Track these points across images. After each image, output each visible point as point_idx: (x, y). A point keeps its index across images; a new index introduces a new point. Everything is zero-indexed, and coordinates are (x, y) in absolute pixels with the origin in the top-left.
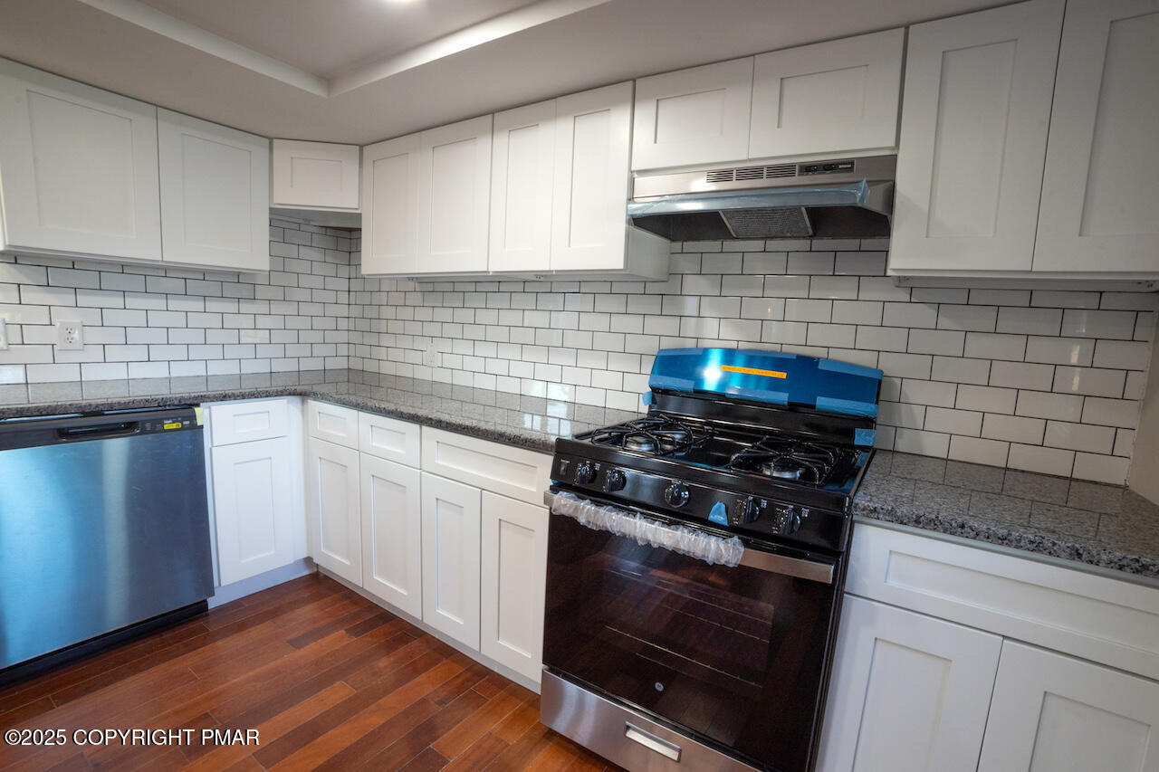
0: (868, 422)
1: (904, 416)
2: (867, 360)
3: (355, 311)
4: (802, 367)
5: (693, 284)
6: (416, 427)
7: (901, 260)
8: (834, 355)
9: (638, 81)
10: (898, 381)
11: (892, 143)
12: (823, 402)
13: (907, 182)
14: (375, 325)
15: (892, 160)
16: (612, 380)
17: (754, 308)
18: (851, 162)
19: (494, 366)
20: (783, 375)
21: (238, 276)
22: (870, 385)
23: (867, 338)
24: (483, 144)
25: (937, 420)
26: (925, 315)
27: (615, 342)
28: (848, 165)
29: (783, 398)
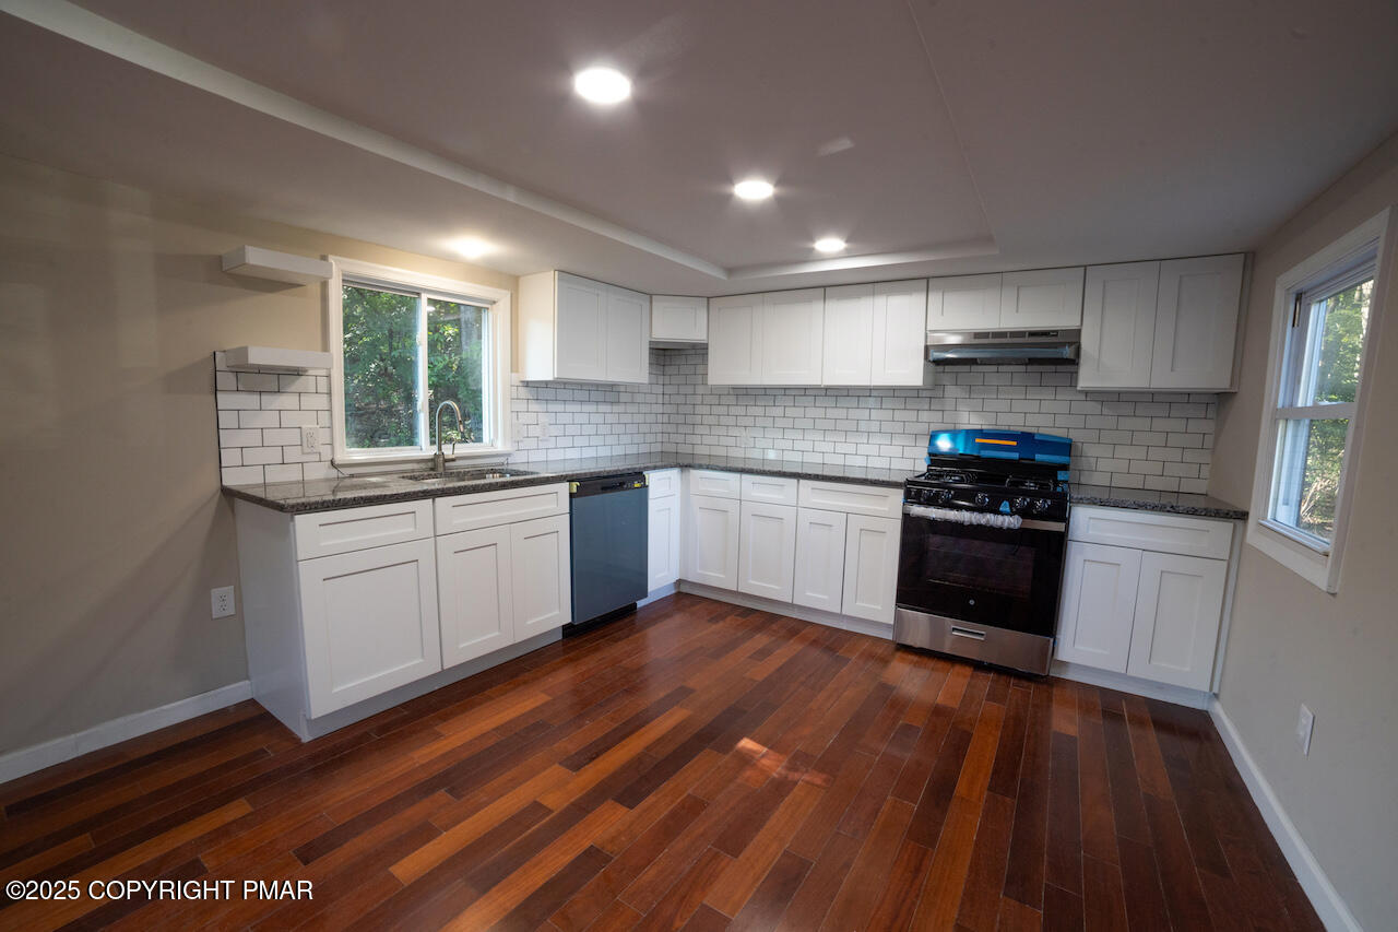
0: (1065, 467)
1: (1085, 463)
2: (1062, 433)
4: (1025, 439)
5: (951, 391)
7: (1087, 378)
8: (1042, 431)
9: (930, 280)
10: (1080, 445)
11: (1079, 324)
12: (1039, 457)
13: (1087, 342)
14: (690, 419)
15: (1078, 332)
16: (895, 451)
17: (992, 405)
18: (1057, 331)
19: (799, 445)
20: (1015, 443)
21: (612, 388)
22: (1065, 447)
23: (1060, 421)
25: (1104, 465)
26: (1096, 407)
28: (1055, 333)
29: (1015, 456)
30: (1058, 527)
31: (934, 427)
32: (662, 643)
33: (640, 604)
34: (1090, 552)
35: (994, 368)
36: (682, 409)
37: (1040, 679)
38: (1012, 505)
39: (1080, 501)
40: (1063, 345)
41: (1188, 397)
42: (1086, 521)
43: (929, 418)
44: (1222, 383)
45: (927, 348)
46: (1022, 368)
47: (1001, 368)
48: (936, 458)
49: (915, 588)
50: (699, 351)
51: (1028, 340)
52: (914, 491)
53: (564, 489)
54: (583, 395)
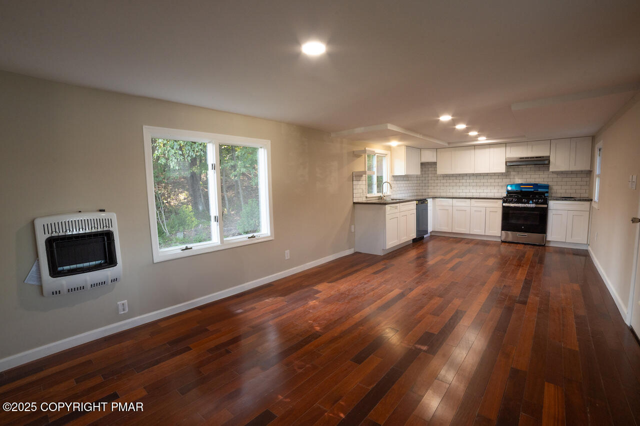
0: (547, 192)
1: (553, 191)
2: (546, 183)
3: (419, 182)
4: (535, 185)
5: (512, 173)
6: (469, 200)
7: (552, 168)
8: (540, 183)
10: (551, 186)
11: (549, 155)
12: (540, 190)
13: (552, 159)
15: (549, 157)
16: (496, 191)
17: (524, 177)
20: (532, 187)
22: (547, 187)
23: (545, 180)
24: (473, 151)
26: (556, 176)
27: (496, 184)
28: (543, 157)
29: (533, 190)
30: (546, 206)
31: (507, 184)
32: (430, 246)
33: (425, 236)
34: (554, 212)
35: (525, 166)
36: (424, 182)
37: (543, 245)
38: (533, 201)
39: (551, 200)
40: (545, 160)
41: (582, 172)
42: (552, 204)
43: (507, 181)
44: (588, 168)
45: (506, 162)
46: (534, 166)
47: (528, 166)
48: (508, 192)
49: (507, 225)
50: (434, 164)
51: (535, 159)
52: (505, 200)
53: (415, 202)
54: (402, 179)
